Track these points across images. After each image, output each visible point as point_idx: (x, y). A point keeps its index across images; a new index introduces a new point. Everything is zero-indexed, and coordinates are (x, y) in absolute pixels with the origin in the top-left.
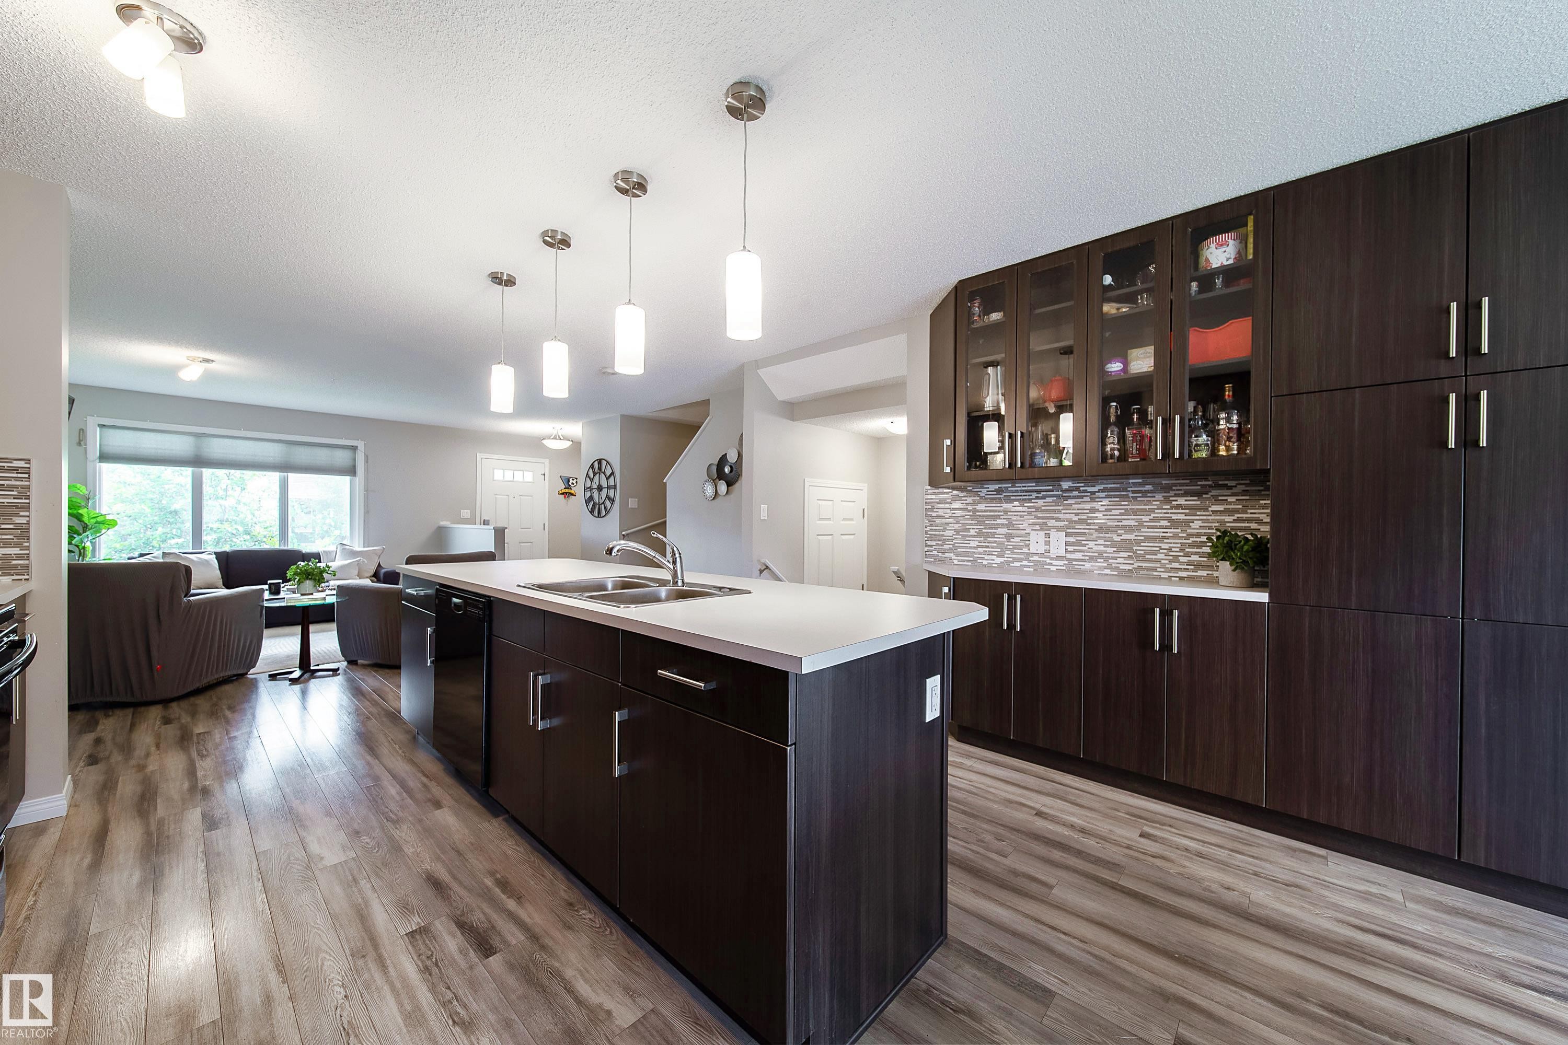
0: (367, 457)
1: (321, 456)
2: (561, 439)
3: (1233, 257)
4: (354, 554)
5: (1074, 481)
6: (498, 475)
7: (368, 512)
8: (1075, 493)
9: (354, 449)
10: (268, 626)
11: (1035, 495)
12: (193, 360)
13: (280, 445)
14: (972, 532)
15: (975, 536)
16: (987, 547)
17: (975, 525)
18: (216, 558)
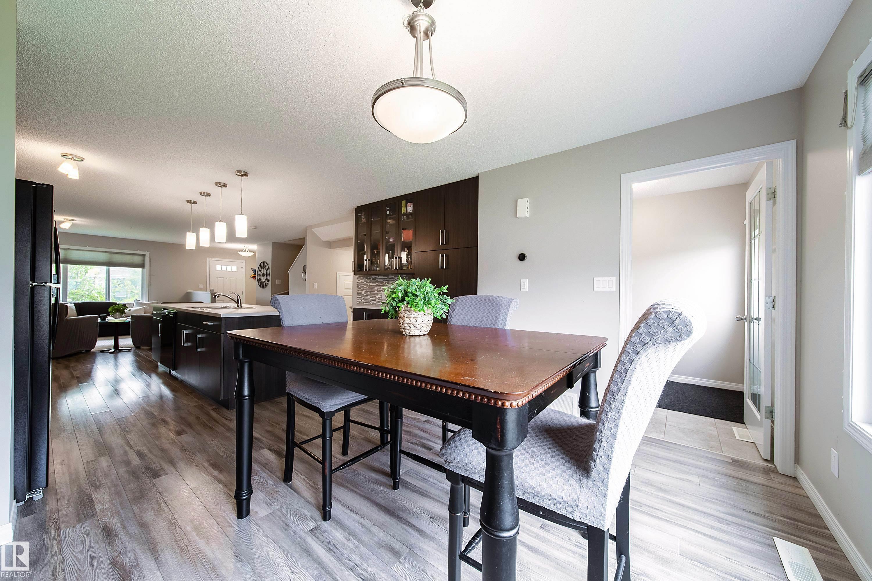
0: (150, 259)
1: (127, 259)
2: (248, 252)
3: (412, 210)
4: (142, 304)
5: (392, 275)
6: (219, 268)
7: (151, 285)
8: (392, 279)
9: (144, 255)
10: (99, 336)
11: (383, 280)
12: (67, 220)
13: (108, 254)
14: (369, 293)
15: (369, 294)
16: (372, 298)
17: (369, 290)
18: (75, 306)
